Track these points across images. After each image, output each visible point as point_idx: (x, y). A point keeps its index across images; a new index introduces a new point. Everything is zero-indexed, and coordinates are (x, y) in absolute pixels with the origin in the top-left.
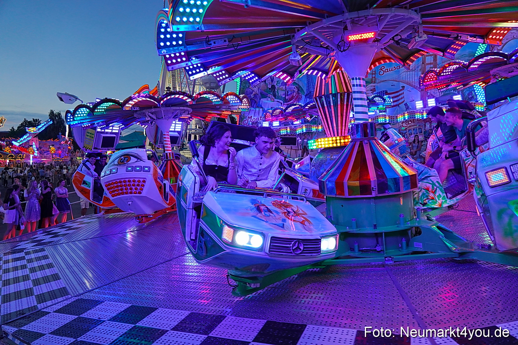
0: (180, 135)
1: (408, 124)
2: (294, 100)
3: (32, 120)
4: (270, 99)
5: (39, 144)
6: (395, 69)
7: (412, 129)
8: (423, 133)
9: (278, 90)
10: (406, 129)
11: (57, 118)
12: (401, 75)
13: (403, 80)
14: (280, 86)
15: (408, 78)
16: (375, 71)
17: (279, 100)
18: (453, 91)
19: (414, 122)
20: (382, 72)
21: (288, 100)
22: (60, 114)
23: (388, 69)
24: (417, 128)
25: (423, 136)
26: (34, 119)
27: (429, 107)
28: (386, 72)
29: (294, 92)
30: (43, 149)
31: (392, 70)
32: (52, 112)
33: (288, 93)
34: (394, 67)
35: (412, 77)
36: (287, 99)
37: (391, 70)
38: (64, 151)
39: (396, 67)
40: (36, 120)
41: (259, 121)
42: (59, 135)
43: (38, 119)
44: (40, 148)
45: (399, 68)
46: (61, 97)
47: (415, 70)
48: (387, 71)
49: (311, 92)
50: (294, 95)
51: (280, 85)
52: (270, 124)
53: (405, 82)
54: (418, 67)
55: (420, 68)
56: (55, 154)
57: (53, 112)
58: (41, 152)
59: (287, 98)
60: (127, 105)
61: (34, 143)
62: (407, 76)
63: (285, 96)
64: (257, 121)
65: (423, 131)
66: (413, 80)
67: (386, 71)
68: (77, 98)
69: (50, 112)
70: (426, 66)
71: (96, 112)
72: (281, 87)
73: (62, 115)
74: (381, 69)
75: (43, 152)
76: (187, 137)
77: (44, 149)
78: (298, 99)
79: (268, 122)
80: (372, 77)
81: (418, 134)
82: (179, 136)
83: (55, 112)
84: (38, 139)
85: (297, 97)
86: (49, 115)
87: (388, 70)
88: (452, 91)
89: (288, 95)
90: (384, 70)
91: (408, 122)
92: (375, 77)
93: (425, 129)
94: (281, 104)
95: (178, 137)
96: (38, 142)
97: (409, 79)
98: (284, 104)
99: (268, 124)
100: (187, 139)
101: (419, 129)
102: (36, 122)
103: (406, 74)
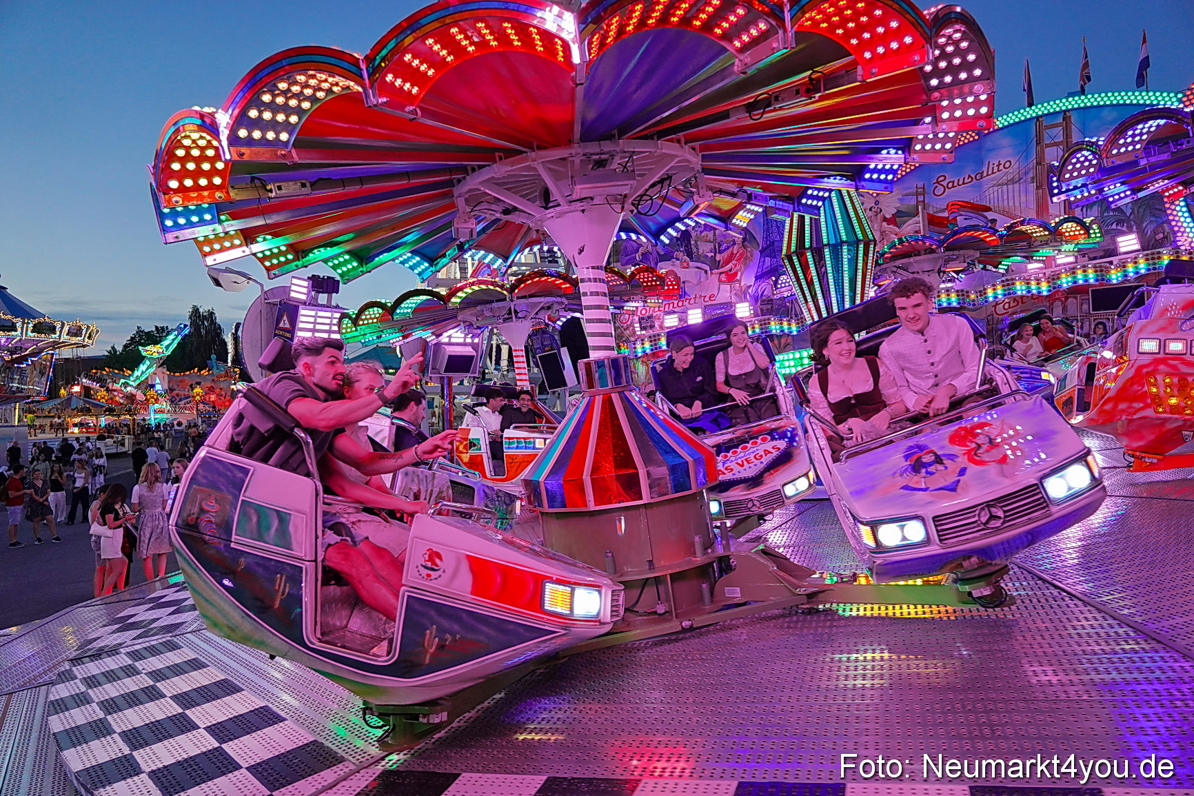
0: (477, 352)
1: (1008, 308)
2: (734, 262)
3: (154, 329)
4: (678, 262)
5: (169, 382)
6: (970, 179)
9: (696, 242)
11: (206, 324)
12: (987, 193)
13: (992, 203)
14: (701, 232)
15: (1003, 200)
16: (924, 188)
17: (699, 265)
18: (1117, 225)
19: (1022, 303)
20: (940, 190)
21: (721, 262)
22: (212, 313)
23: (953, 182)
26: (157, 327)
27: (1059, 265)
28: (949, 188)
29: (734, 244)
30: (177, 392)
31: (964, 184)
32: (196, 311)
33: (720, 246)
34: (969, 176)
35: (1014, 197)
36: (719, 261)
37: (960, 183)
38: (222, 395)
39: (973, 177)
40: (162, 328)
41: (655, 314)
42: (211, 359)
43: (167, 327)
44: (171, 390)
45: (981, 178)
46: (216, 276)
47: (1019, 180)
48: (953, 187)
49: (773, 242)
50: (735, 252)
51: (702, 229)
52: (680, 320)
53: (997, 209)
54: (1026, 173)
55: (1031, 175)
56: (203, 403)
57: (198, 309)
58: (173, 399)
59: (718, 258)
60: (453, 300)
61: (158, 381)
62: (1000, 194)
63: (713, 254)
64: (652, 315)
66: (1017, 204)
67: (950, 185)
68: (250, 279)
69: (191, 310)
71: (398, 314)
72: (703, 234)
73: (216, 315)
74: (938, 182)
75: (178, 399)
76: (494, 358)
77: (180, 393)
78: (745, 259)
79: (676, 316)
80: (918, 202)
82: (475, 354)
83: (201, 310)
84: (165, 370)
85: (742, 255)
86: (190, 318)
87: (956, 184)
88: (1114, 226)
89: (720, 253)
90: (945, 183)
91: (1009, 303)
92: (924, 201)
94: (706, 272)
95: (473, 356)
96: (166, 377)
97: (1006, 202)
98: (712, 273)
99: (677, 319)
100: (494, 362)
102: (162, 333)
103: (1000, 190)
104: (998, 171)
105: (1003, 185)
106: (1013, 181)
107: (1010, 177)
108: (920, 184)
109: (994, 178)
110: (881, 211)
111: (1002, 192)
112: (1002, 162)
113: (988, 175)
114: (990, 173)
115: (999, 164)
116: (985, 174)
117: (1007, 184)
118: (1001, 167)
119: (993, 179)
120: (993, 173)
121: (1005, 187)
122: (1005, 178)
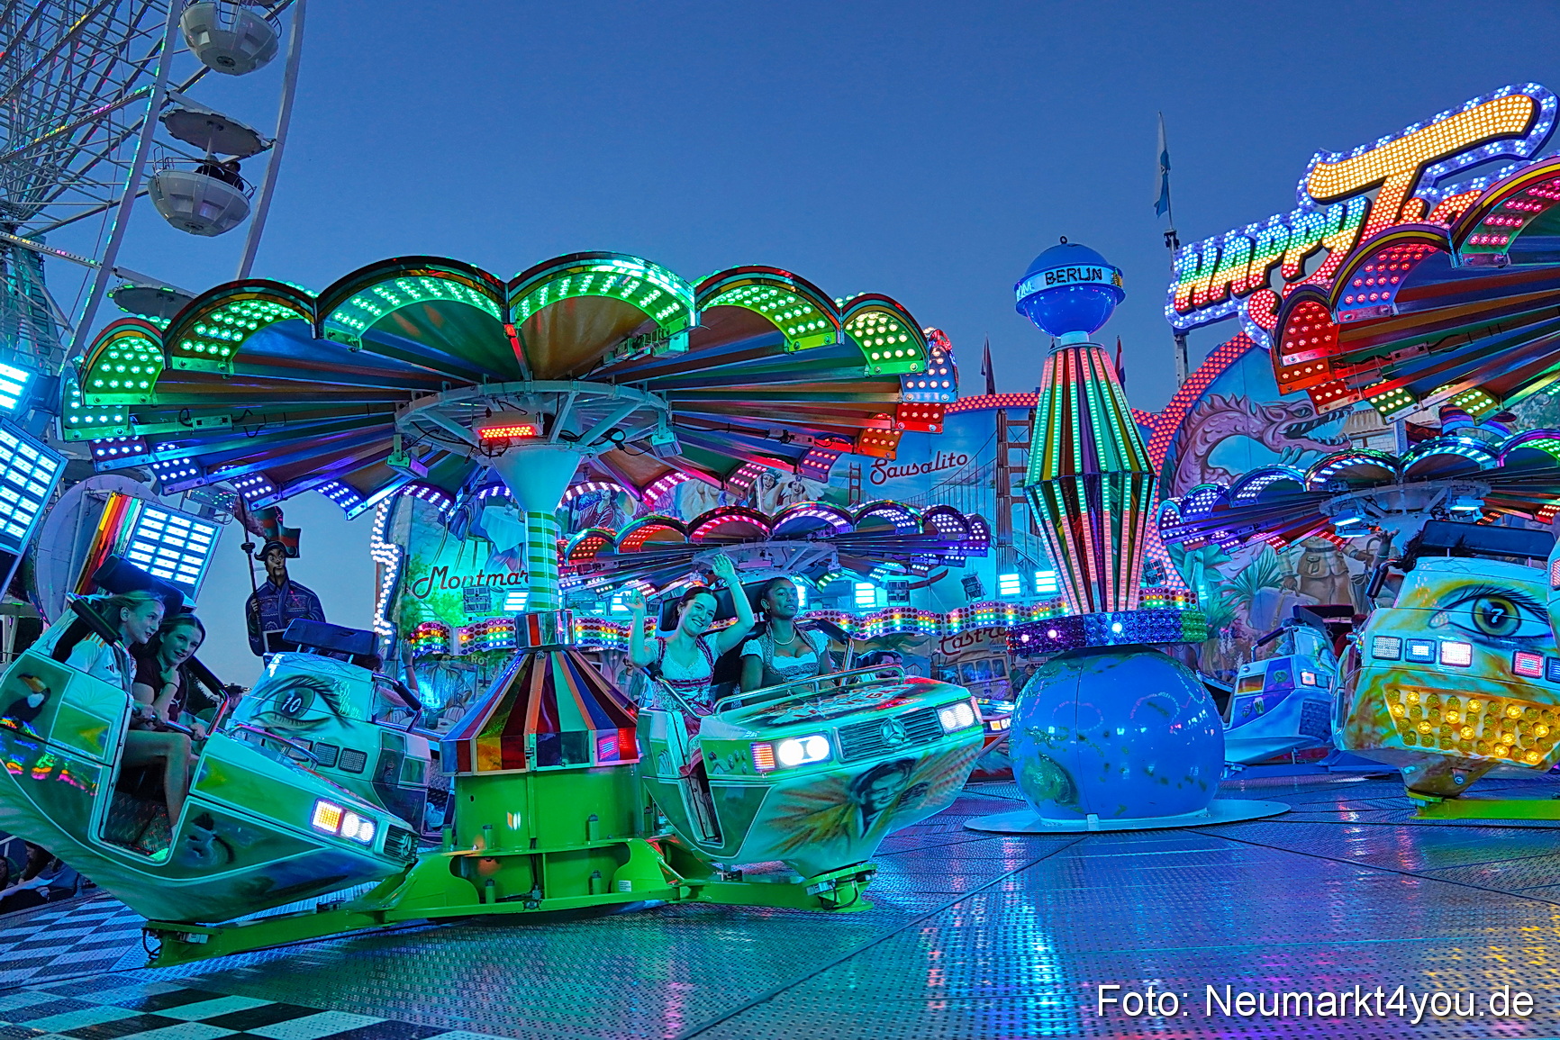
1: (961, 645)
6: (915, 470)
7: (974, 662)
8: (1008, 676)
10: (956, 660)
16: (859, 470)
19: (978, 641)
20: (879, 477)
21: (579, 523)
23: (896, 469)
24: (991, 660)
25: (1007, 685)
28: (890, 476)
31: (908, 474)
34: (915, 466)
35: (969, 502)
37: (904, 472)
39: (919, 467)
45: (929, 471)
47: (976, 482)
48: (895, 475)
50: (599, 511)
54: (985, 475)
55: (990, 478)
59: (574, 517)
65: (1008, 669)
67: (892, 473)
70: (1011, 475)
74: (877, 466)
80: (851, 487)
81: (994, 679)
85: (609, 518)
87: (898, 473)
90: (885, 469)
91: (961, 639)
92: (858, 488)
93: (1013, 664)
101: (995, 662)
103: (952, 490)
104: (951, 465)
105: (955, 484)
106: (968, 482)
107: (965, 476)
108: (855, 465)
109: (946, 473)
110: (804, 490)
111: (955, 493)
112: (956, 455)
113: (937, 469)
114: (940, 465)
115: (952, 458)
116: (933, 467)
117: (961, 484)
118: (954, 462)
119: (943, 475)
120: (943, 467)
121: (958, 487)
122: (959, 476)
